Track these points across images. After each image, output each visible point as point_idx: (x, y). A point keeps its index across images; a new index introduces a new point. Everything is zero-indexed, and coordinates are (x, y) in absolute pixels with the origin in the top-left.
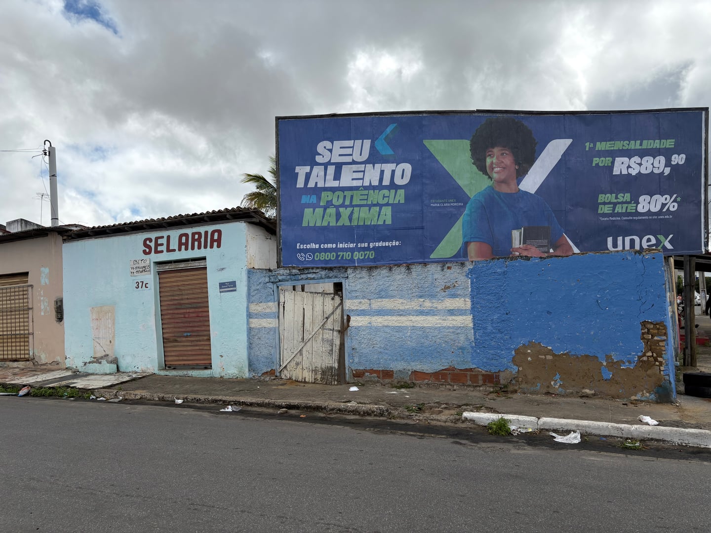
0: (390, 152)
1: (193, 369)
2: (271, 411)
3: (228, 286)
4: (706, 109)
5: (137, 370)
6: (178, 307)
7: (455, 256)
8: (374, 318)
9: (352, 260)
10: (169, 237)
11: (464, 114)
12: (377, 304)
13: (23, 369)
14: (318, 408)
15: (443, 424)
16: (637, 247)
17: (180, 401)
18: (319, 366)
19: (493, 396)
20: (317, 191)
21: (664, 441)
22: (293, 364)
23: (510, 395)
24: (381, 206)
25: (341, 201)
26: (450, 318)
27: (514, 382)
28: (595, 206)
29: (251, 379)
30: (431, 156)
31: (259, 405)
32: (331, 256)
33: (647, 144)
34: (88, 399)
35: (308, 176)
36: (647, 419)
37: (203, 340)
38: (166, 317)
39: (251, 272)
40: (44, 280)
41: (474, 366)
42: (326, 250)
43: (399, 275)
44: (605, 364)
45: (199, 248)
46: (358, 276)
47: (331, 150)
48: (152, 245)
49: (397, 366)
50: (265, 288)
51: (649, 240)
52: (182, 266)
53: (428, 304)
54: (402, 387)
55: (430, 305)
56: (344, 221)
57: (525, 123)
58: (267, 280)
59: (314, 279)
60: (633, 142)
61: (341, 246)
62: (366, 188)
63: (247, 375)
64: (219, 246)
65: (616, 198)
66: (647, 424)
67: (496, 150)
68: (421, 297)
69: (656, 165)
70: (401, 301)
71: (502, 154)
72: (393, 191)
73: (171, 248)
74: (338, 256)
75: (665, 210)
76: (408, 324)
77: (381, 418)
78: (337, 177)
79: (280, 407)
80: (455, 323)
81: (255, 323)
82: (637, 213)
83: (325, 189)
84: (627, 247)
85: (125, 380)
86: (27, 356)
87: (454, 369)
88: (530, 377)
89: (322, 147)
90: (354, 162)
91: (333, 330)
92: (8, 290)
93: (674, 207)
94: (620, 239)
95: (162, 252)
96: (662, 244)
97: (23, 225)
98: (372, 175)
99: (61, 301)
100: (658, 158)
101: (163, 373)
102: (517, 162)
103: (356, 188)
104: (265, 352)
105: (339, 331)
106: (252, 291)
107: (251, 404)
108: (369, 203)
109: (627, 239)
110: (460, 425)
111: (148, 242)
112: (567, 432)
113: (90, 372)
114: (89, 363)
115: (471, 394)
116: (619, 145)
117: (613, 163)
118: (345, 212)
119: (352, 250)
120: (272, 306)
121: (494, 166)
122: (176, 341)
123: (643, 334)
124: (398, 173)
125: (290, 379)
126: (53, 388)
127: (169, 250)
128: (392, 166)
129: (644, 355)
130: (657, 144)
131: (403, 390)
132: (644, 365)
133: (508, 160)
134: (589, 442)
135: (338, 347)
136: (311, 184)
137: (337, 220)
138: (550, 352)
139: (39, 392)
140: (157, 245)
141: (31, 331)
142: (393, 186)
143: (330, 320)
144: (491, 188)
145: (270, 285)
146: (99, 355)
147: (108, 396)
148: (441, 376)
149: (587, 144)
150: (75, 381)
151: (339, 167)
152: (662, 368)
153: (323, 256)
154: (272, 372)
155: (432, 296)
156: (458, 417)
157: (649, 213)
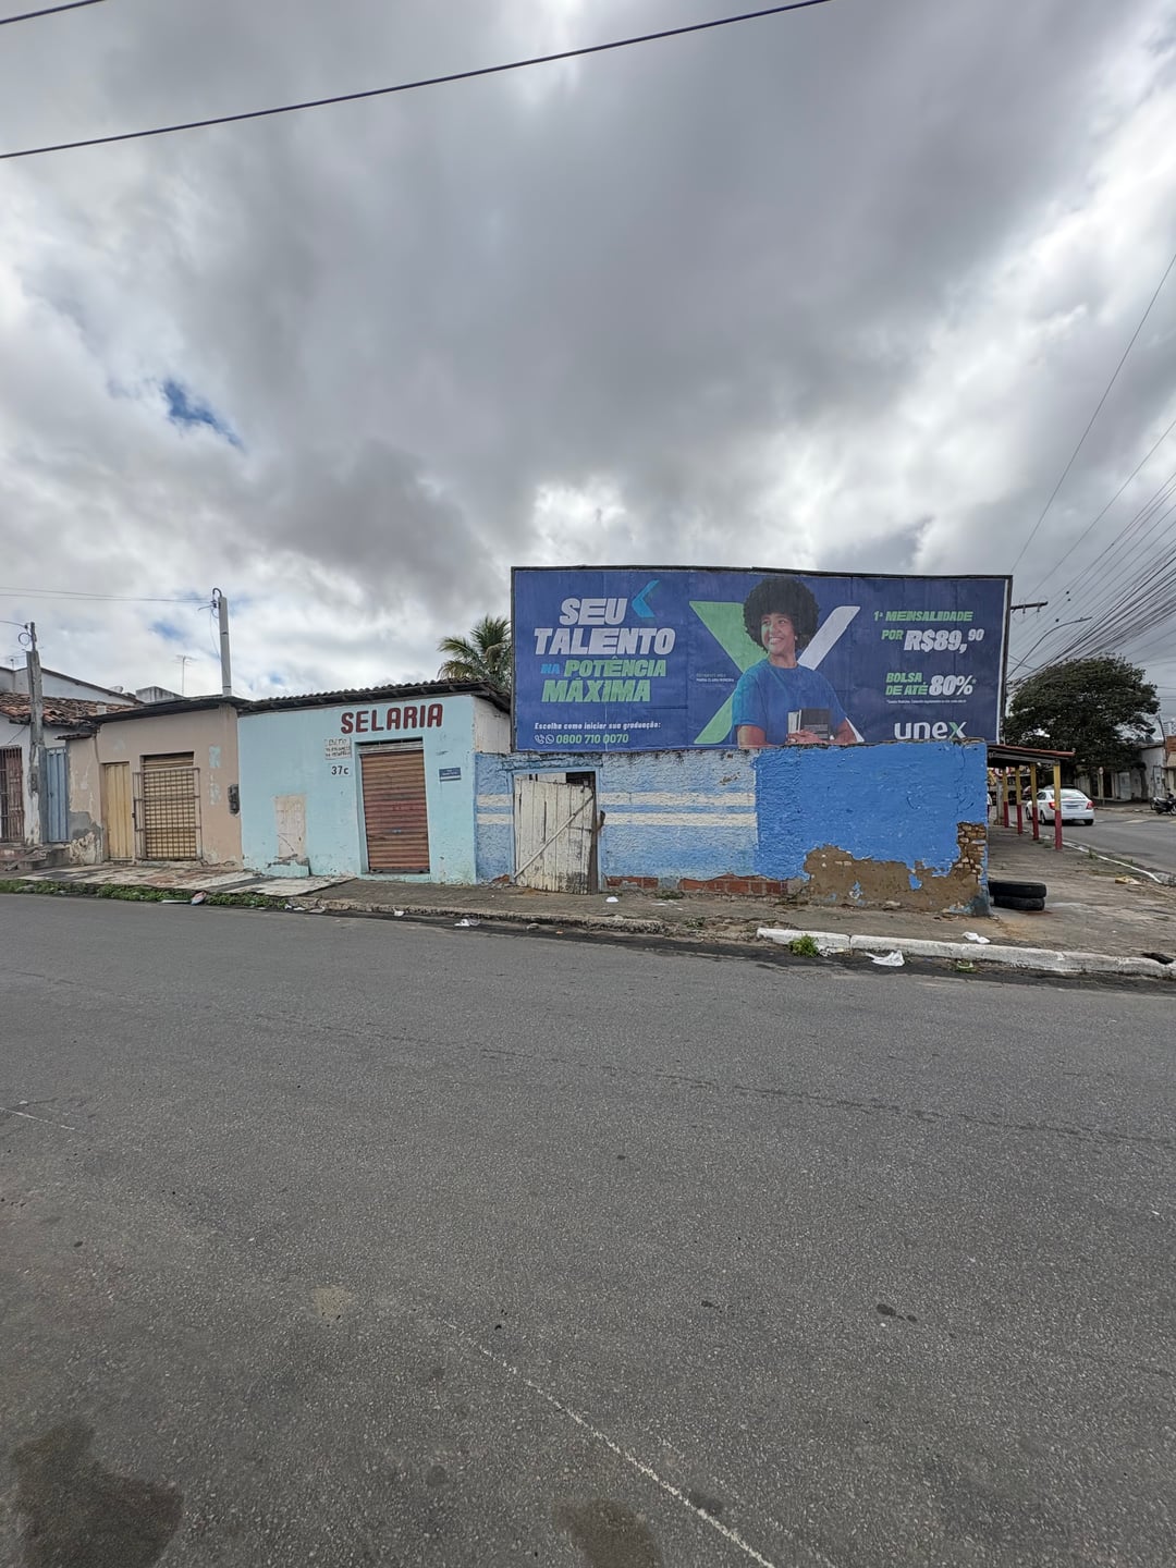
0: (650, 614)
1: (405, 872)
2: (517, 926)
3: (449, 774)
4: (1010, 578)
5: (334, 874)
6: (386, 798)
7: (723, 742)
8: (635, 816)
9: (602, 745)
10: (374, 712)
11: (736, 573)
12: (638, 799)
13: (189, 871)
14: (577, 923)
15: (733, 942)
16: (927, 736)
17: (400, 913)
18: (565, 872)
19: (780, 908)
20: (561, 659)
21: (999, 962)
22: (532, 868)
23: (800, 908)
24: (638, 679)
25: (589, 673)
26: (730, 816)
27: (804, 892)
28: (883, 686)
29: (479, 885)
30: (698, 621)
31: (501, 918)
32: (577, 739)
33: (944, 616)
34: (281, 909)
35: (550, 641)
36: (973, 936)
37: (418, 839)
38: (370, 810)
39: (478, 757)
40: (214, 763)
41: (757, 873)
42: (570, 732)
43: (667, 763)
44: (914, 871)
45: (414, 726)
46: (616, 764)
47: (578, 610)
48: (354, 721)
49: (661, 873)
50: (497, 777)
51: (940, 728)
52: (391, 747)
53: (702, 799)
54: (667, 898)
55: (706, 800)
56: (593, 696)
57: (808, 586)
58: (500, 767)
59: (559, 766)
60: (927, 613)
61: (588, 727)
62: (620, 657)
63: (474, 881)
64: (439, 724)
65: (907, 678)
66: (976, 942)
67: (773, 617)
68: (694, 791)
69: (951, 641)
70: (669, 795)
71: (780, 622)
72: (653, 662)
73: (378, 726)
74: (584, 739)
75: (958, 693)
76: (678, 823)
77: (657, 936)
78: (585, 642)
79: (529, 921)
80: (735, 822)
81: (484, 819)
82: (929, 697)
83: (571, 657)
84: (916, 736)
85: (322, 886)
86: (193, 855)
87: (732, 876)
88: (823, 886)
89: (567, 605)
90: (606, 626)
91: (582, 829)
92: (168, 774)
93: (968, 690)
94: (909, 725)
95: (366, 730)
96: (954, 733)
97: (158, 694)
98: (628, 641)
99: (237, 788)
100: (953, 633)
101: (368, 877)
102: (796, 633)
103: (609, 657)
104: (497, 855)
105: (590, 831)
106: (480, 779)
107: (492, 918)
108: (624, 675)
109: (917, 726)
110: (754, 944)
111: (348, 718)
112: (887, 952)
113: (276, 875)
114: (275, 864)
115: (753, 905)
116: (911, 616)
117: (904, 636)
118: (594, 686)
119: (601, 732)
120: (506, 800)
121: (770, 636)
122: (384, 839)
123: (959, 837)
124: (660, 641)
125: (528, 886)
126: (236, 894)
127: (374, 728)
128: (653, 631)
129: (960, 862)
130: (952, 616)
131: (671, 901)
132: (959, 873)
133: (787, 630)
134: (915, 965)
135: (588, 850)
136: (554, 651)
137: (584, 695)
138: (849, 858)
139: (216, 900)
140: (359, 721)
141: (198, 824)
142: (653, 655)
143: (579, 817)
144: (766, 661)
145: (503, 773)
146: (285, 855)
147: (307, 906)
148: (715, 886)
149: (877, 613)
150: (260, 886)
151: (588, 630)
152: (979, 877)
153: (566, 739)
154: (505, 879)
155: (707, 790)
156: (751, 934)
157: (942, 696)
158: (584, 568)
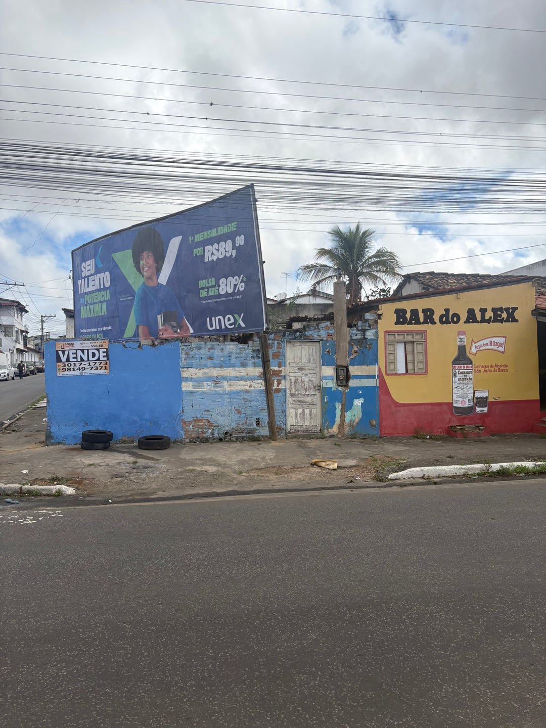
0: (101, 265)
11: (127, 231)
24: (102, 302)
25: (91, 301)
28: (198, 290)
35: (81, 286)
42: (88, 333)
47: (85, 268)
51: (229, 319)
57: (157, 229)
60: (213, 231)
61: (92, 330)
62: (96, 291)
65: (208, 282)
67: (145, 254)
69: (227, 249)
71: (148, 256)
72: (106, 292)
74: (92, 337)
75: (236, 291)
78: (88, 285)
82: (220, 296)
83: (86, 294)
89: (83, 266)
90: (91, 275)
93: (242, 287)
94: (213, 318)
96: (238, 323)
100: (227, 242)
102: (156, 261)
108: (98, 301)
116: (205, 235)
117: (204, 251)
118: (92, 308)
121: (144, 266)
128: (103, 275)
130: (223, 230)
133: (150, 261)
136: (82, 291)
144: (144, 284)
149: (190, 238)
151: (88, 278)
157: (227, 294)
158: (84, 245)
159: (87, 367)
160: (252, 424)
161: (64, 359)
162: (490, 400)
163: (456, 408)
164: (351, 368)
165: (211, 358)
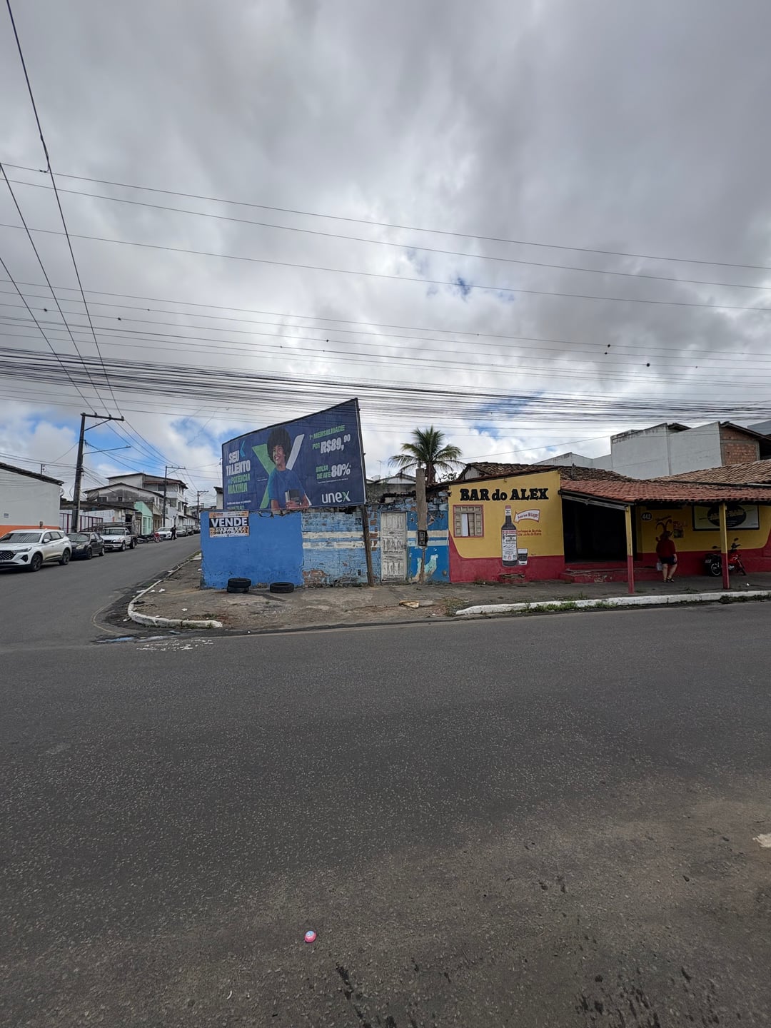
24: (244, 483)
28: (315, 474)
51: (338, 496)
60: (327, 431)
67: (277, 447)
69: (337, 444)
71: (279, 449)
75: (344, 475)
82: (332, 478)
93: (348, 472)
100: (338, 439)
102: (284, 452)
116: (322, 434)
117: (320, 446)
128: (245, 462)
130: (335, 431)
133: (281, 452)
137: (235, 491)
144: (276, 469)
149: (310, 436)
157: (337, 477)
158: (231, 440)
159: (232, 530)
160: (355, 574)
161: (215, 525)
162: (528, 556)
163: (504, 561)
164: (428, 532)
165: (324, 525)
